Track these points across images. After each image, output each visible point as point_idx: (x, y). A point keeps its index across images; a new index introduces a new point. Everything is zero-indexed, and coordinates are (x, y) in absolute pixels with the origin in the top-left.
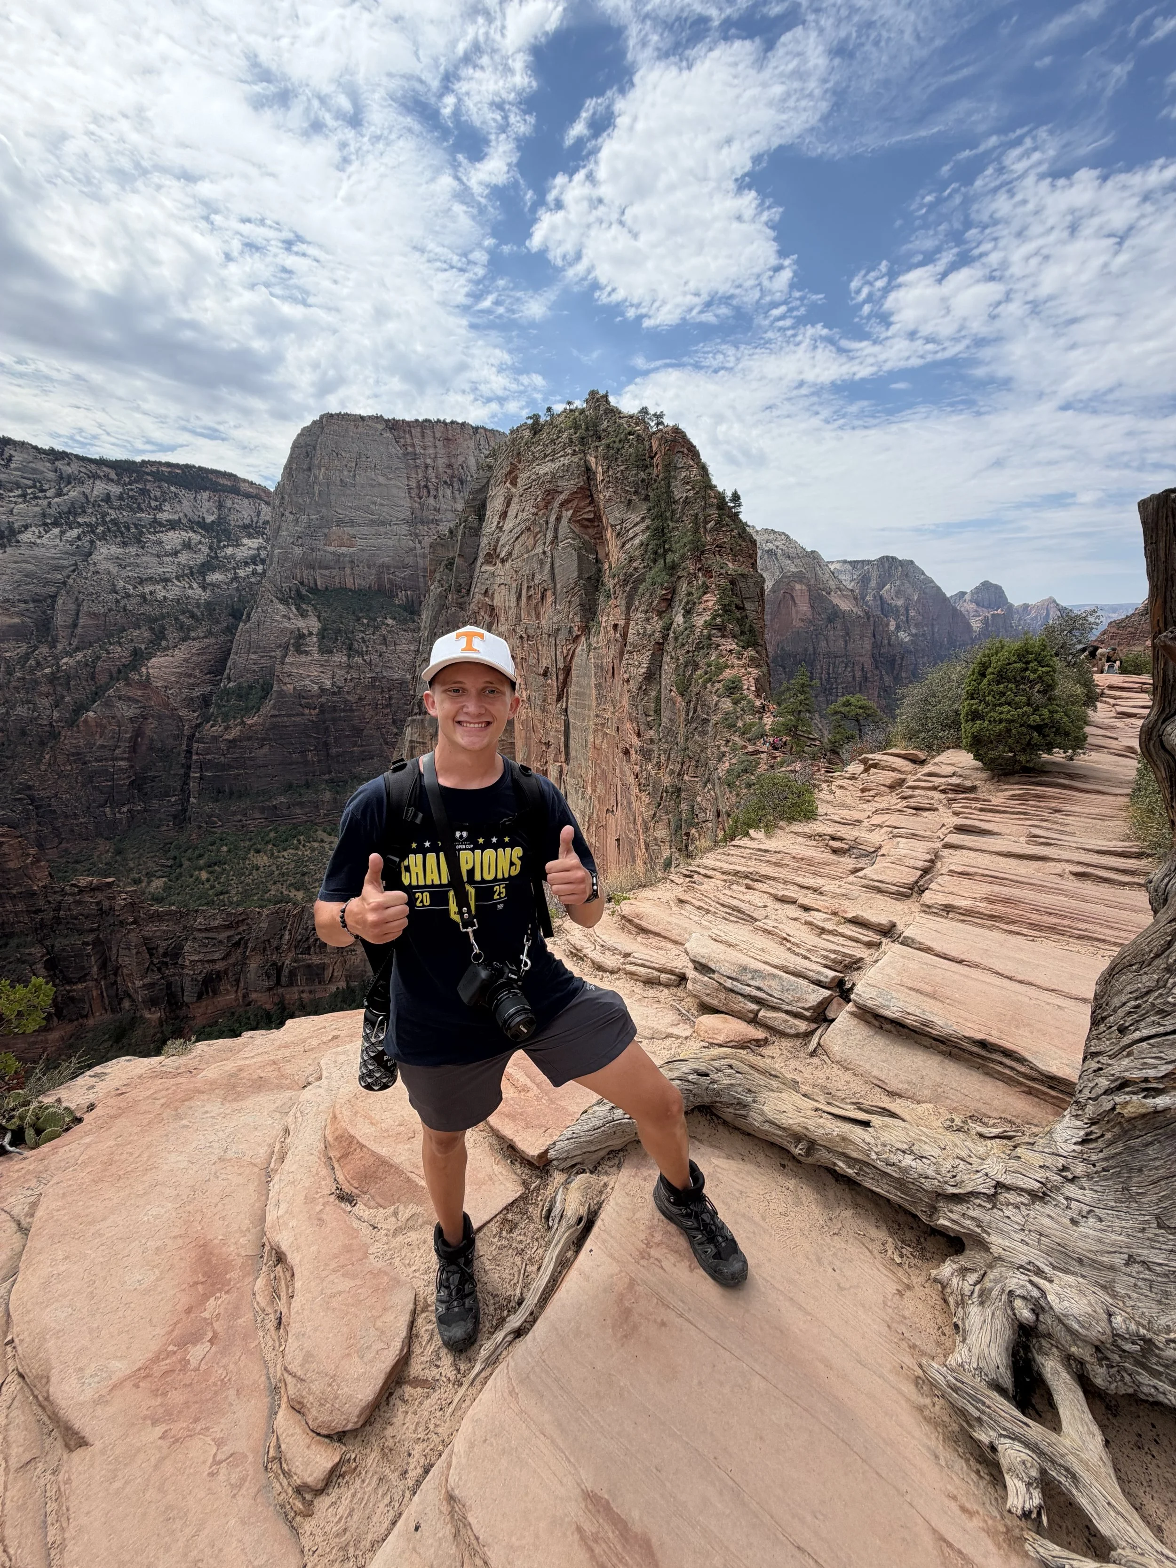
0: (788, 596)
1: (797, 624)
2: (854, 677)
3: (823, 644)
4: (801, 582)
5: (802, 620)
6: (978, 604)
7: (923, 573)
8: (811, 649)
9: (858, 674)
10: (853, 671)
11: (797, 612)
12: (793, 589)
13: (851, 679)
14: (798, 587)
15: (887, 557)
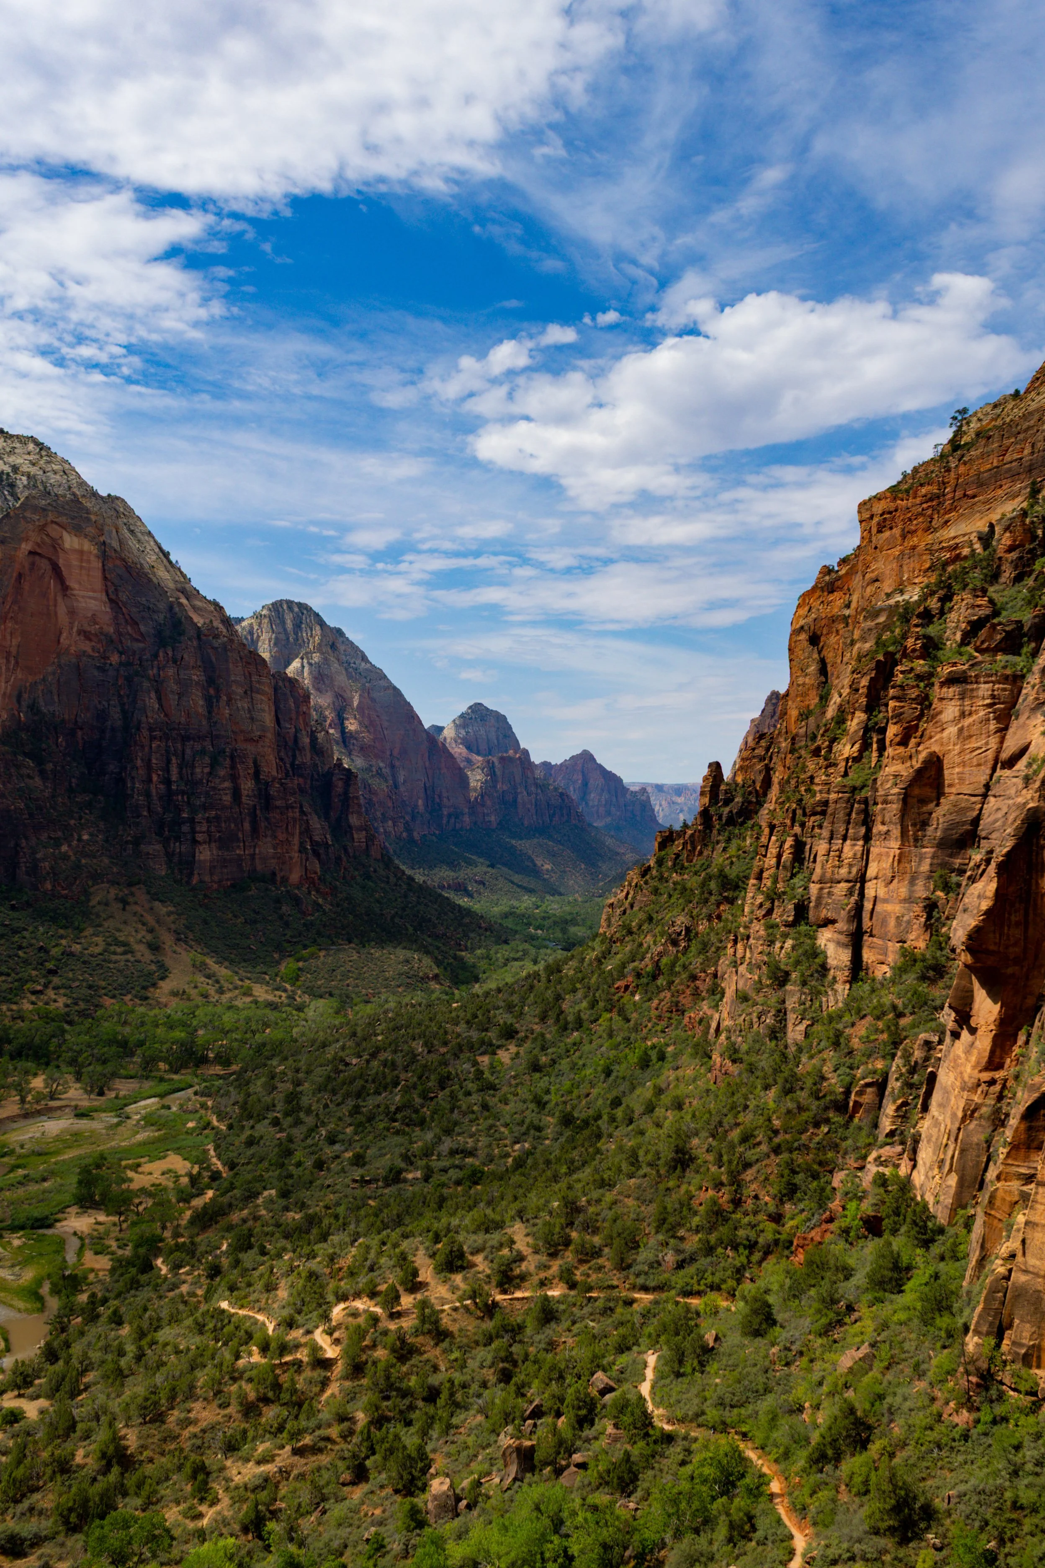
0: (44, 565)
1: (72, 642)
2: (236, 793)
3: (151, 701)
4: (78, 530)
5: (86, 635)
6: (469, 748)
7: (364, 658)
8: (115, 714)
9: (247, 786)
10: (234, 778)
11: (72, 612)
12: (56, 545)
13: (227, 799)
14: (70, 541)
15: (290, 603)
